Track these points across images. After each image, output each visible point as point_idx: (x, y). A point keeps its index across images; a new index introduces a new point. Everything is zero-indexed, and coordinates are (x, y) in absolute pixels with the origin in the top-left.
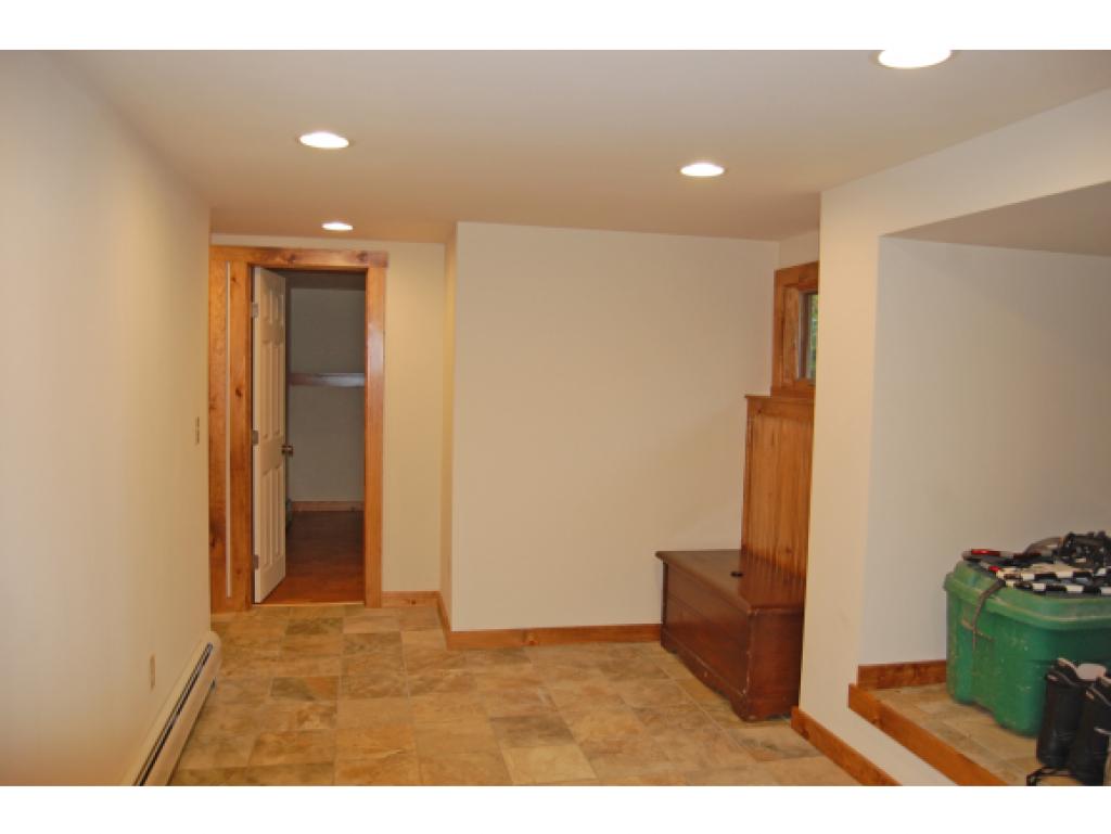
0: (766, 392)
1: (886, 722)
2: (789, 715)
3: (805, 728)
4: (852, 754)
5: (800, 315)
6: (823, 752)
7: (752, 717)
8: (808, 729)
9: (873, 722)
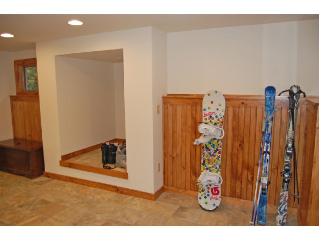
0: (15, 94)
1: (71, 166)
2: (42, 174)
3: (48, 175)
4: (63, 176)
5: (23, 73)
6: (55, 179)
7: (34, 177)
8: (49, 175)
9: (67, 167)
